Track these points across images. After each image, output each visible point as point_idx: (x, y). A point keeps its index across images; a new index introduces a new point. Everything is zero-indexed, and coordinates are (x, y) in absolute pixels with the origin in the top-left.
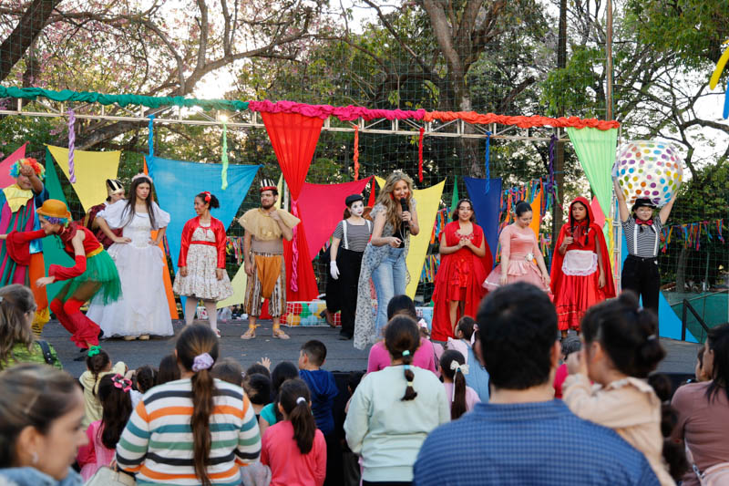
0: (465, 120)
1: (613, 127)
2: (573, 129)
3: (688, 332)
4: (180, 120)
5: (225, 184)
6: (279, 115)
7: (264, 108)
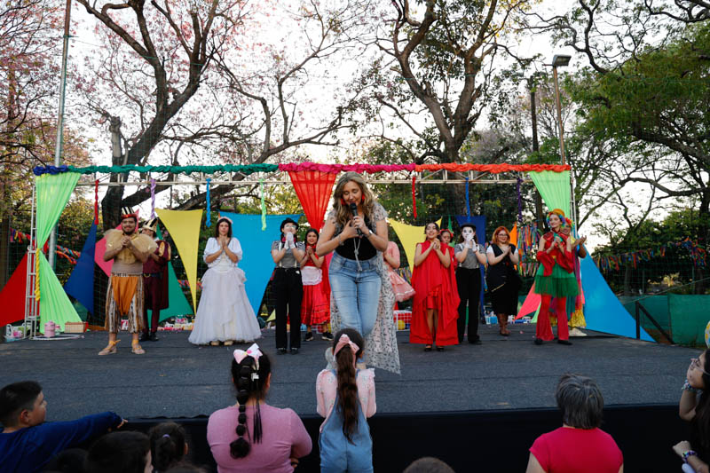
0: (448, 169)
1: (566, 170)
2: (535, 173)
3: (642, 330)
4: (230, 181)
5: (264, 226)
6: (302, 173)
7: (291, 169)
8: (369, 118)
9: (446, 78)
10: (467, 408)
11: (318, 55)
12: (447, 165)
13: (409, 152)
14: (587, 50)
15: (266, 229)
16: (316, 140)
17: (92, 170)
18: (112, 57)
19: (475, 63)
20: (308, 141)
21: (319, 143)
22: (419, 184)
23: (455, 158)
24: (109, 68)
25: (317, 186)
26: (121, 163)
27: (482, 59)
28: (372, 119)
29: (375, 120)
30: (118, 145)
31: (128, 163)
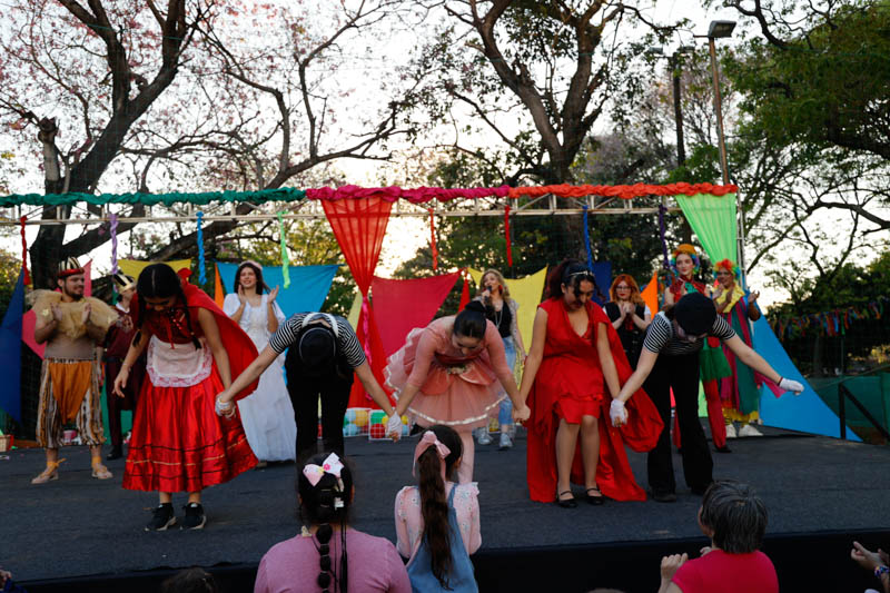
0: (557, 194)
1: (730, 192)
2: (684, 197)
3: (848, 431)
4: (233, 216)
5: (287, 282)
6: (342, 204)
7: (323, 195)
8: (436, 118)
9: (549, 56)
10: (610, 539)
11: (357, 23)
12: (554, 188)
13: (495, 169)
14: (758, 13)
15: (290, 286)
16: (359, 152)
17: (13, 201)
18: (33, 24)
19: (592, 35)
20: (347, 154)
21: (362, 157)
22: (514, 216)
23: (567, 177)
24: (28, 41)
25: (363, 221)
26: (59, 191)
27: (601, 28)
28: (439, 120)
29: (444, 121)
30: (53, 163)
31: (69, 190)
